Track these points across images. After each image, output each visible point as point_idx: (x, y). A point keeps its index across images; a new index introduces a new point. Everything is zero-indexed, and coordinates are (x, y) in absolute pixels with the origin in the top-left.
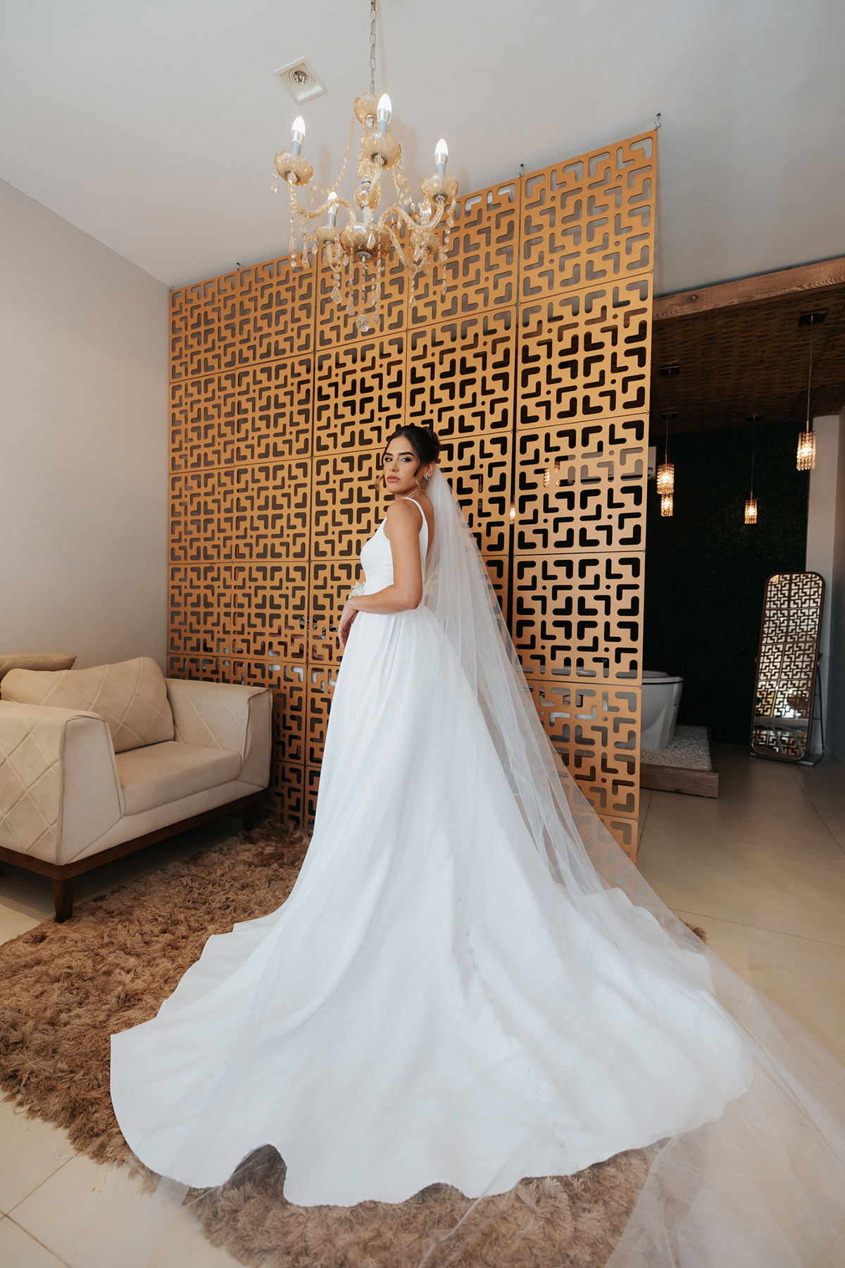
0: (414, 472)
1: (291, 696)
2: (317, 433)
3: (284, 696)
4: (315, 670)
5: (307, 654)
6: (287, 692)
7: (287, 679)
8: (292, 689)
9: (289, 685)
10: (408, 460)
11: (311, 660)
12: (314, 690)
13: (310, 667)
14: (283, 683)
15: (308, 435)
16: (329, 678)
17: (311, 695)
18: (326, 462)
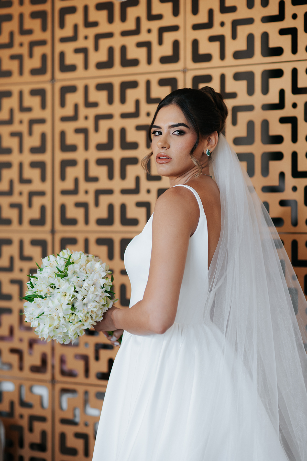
0: (190, 149)
1: (31, 430)
2: (59, 47)
3: (20, 429)
4: (64, 391)
5: (53, 367)
6: (24, 423)
7: (24, 404)
8: (33, 418)
9: (26, 412)
10: (181, 133)
11: (58, 377)
12: (65, 421)
13: (58, 387)
14: (19, 410)
15: (47, 49)
16: (86, 402)
17: (60, 428)
18: (73, 89)
